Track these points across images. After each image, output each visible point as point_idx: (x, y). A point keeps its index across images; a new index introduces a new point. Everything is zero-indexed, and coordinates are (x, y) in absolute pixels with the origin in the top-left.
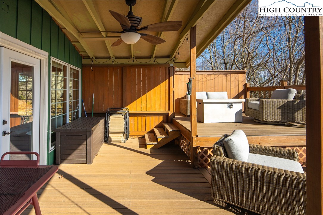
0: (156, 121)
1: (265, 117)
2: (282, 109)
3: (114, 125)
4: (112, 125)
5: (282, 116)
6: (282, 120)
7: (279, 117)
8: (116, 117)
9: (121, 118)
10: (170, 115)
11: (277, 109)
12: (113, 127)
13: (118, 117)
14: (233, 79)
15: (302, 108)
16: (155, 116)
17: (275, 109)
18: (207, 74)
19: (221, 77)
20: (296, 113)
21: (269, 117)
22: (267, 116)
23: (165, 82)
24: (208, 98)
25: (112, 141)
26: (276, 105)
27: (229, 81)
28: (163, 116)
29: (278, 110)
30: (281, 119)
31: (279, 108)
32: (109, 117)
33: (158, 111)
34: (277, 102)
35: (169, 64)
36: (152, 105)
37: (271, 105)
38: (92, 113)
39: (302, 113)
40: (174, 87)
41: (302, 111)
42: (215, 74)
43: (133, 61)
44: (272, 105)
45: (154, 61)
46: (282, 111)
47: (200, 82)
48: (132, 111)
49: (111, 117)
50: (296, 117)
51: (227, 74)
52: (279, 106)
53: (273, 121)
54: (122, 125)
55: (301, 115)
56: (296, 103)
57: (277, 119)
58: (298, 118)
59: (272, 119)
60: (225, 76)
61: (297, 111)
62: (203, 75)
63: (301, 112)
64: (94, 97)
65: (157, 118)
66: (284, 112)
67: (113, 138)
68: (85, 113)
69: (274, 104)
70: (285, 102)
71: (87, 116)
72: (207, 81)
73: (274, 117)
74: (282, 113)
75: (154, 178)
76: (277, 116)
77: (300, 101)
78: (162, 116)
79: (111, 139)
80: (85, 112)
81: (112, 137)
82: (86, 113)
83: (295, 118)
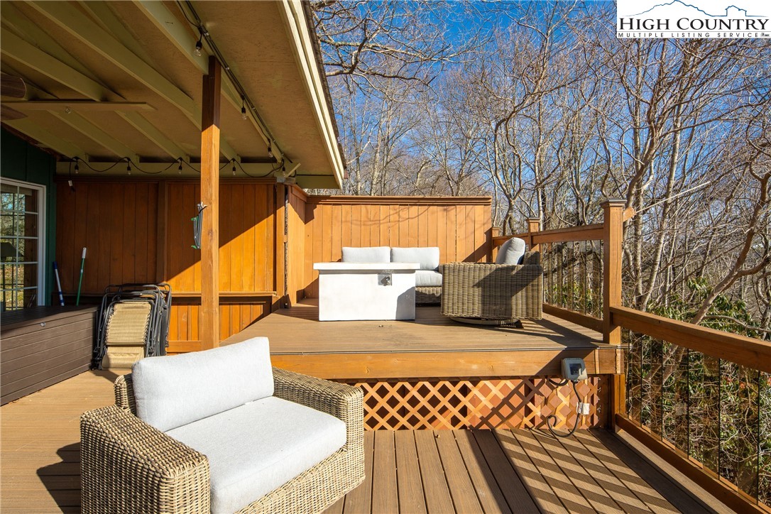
0: (244, 316)
1: (448, 307)
2: (484, 288)
3: (120, 326)
4: (114, 327)
5: (483, 303)
6: (483, 313)
7: (476, 307)
8: (131, 305)
9: (143, 307)
10: (274, 301)
11: (473, 287)
12: (117, 332)
13: (135, 305)
14: (461, 217)
15: (527, 285)
16: (243, 304)
17: (468, 287)
18: (400, 205)
19: (433, 213)
20: (514, 298)
21: (455, 307)
22: (450, 305)
23: (265, 220)
24: (392, 260)
25: (112, 366)
26: (471, 278)
27: (452, 222)
28: (263, 304)
29: (476, 289)
30: (480, 312)
31: (478, 285)
32: (113, 306)
33: (247, 291)
34: (474, 271)
35: (274, 179)
36: (234, 276)
37: (461, 278)
38: (76, 297)
39: (527, 297)
40: (286, 233)
41: (527, 291)
42: (419, 205)
43: (180, 168)
44: (464, 278)
45: (234, 169)
46: (483, 291)
47: (384, 223)
48: (181, 290)
49: (117, 306)
50: (514, 307)
51: (448, 205)
52: (477, 281)
53: (463, 315)
54: (142, 326)
55: (524, 301)
56: (514, 272)
57: (473, 312)
58: (516, 309)
59: (463, 312)
60: (445, 210)
61: (517, 293)
62: (391, 206)
63: (524, 293)
64: (84, 257)
65: (246, 308)
66: (499, 294)
67: (114, 359)
68: (59, 297)
69: (466, 274)
70: (490, 269)
71: (63, 304)
72: (399, 221)
73: (465, 307)
74: (483, 296)
75: (61, 460)
76: (473, 304)
77: (522, 269)
78: (260, 304)
79: (108, 359)
80: (59, 293)
81: (112, 357)
82: (61, 296)
83: (511, 309)
